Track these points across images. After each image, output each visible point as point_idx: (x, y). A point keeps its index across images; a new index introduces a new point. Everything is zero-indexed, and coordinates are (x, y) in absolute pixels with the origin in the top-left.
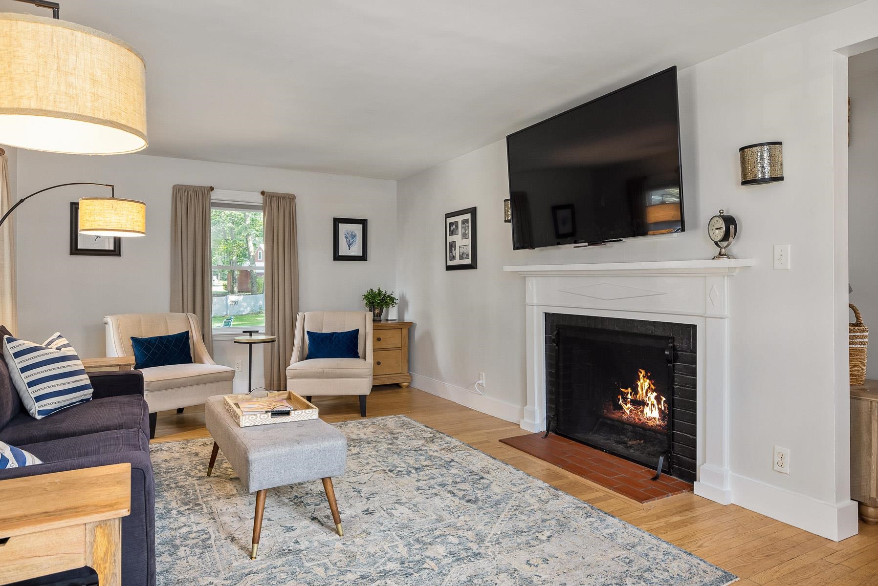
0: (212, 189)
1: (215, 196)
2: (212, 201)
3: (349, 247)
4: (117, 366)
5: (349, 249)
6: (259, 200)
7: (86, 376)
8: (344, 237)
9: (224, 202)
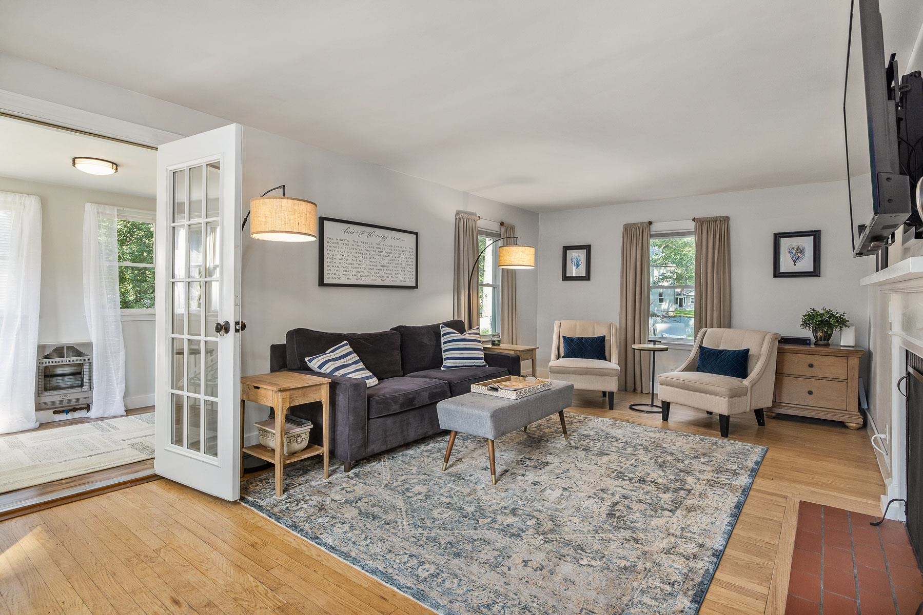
0: (650, 223)
1: (655, 228)
2: (652, 233)
3: (795, 263)
4: (513, 350)
5: (795, 265)
6: (691, 226)
7: (483, 353)
8: (787, 252)
9: (675, 231)
